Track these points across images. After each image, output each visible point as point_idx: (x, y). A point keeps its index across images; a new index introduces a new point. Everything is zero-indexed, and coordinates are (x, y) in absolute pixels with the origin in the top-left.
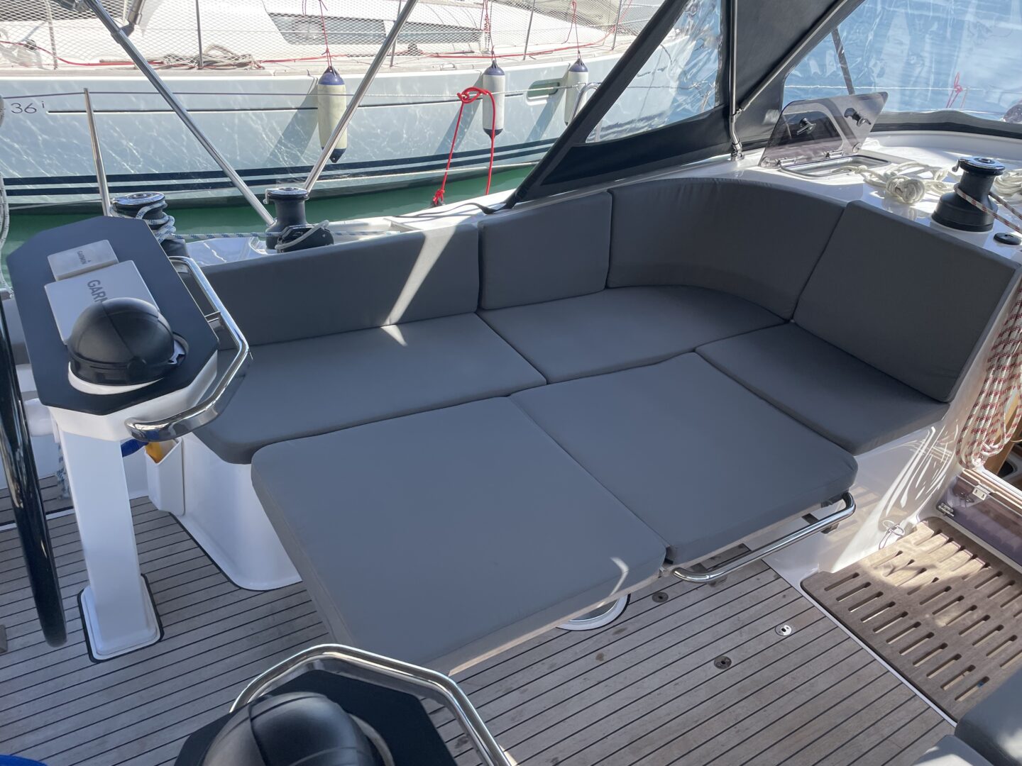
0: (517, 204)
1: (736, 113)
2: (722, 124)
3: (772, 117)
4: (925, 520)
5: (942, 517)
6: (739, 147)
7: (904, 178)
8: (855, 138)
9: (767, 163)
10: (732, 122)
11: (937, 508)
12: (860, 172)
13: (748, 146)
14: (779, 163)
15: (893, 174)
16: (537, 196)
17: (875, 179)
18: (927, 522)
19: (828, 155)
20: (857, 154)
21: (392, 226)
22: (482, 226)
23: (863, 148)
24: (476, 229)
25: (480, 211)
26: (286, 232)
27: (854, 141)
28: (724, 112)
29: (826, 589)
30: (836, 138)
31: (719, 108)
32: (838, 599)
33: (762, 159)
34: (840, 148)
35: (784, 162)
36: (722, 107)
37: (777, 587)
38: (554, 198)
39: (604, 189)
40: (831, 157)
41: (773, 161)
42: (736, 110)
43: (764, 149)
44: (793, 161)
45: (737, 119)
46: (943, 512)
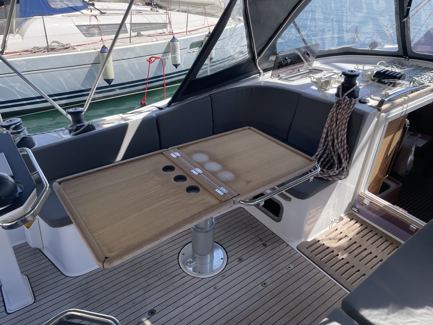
0: (173, 104)
1: (257, 59)
2: (253, 64)
3: (273, 58)
4: (346, 215)
5: (354, 213)
6: (261, 71)
7: (324, 80)
8: (310, 62)
9: (274, 76)
10: (257, 62)
11: (352, 209)
12: (310, 77)
13: (265, 70)
14: (279, 76)
15: (321, 78)
16: (180, 100)
17: (315, 80)
18: (347, 216)
19: (299, 70)
20: (311, 68)
21: (121, 118)
22: (157, 116)
23: (313, 66)
24: (154, 117)
25: (157, 108)
26: (75, 128)
27: (309, 63)
28: (253, 59)
29: (307, 248)
30: (302, 63)
31: (251, 57)
32: (311, 252)
33: (272, 75)
34: (304, 66)
35: (281, 75)
36: (252, 57)
37: (287, 249)
38: (188, 100)
39: (207, 95)
40: (300, 71)
41: (277, 75)
42: (258, 58)
43: (272, 71)
44: (285, 74)
45: (259, 61)
46: (354, 211)
